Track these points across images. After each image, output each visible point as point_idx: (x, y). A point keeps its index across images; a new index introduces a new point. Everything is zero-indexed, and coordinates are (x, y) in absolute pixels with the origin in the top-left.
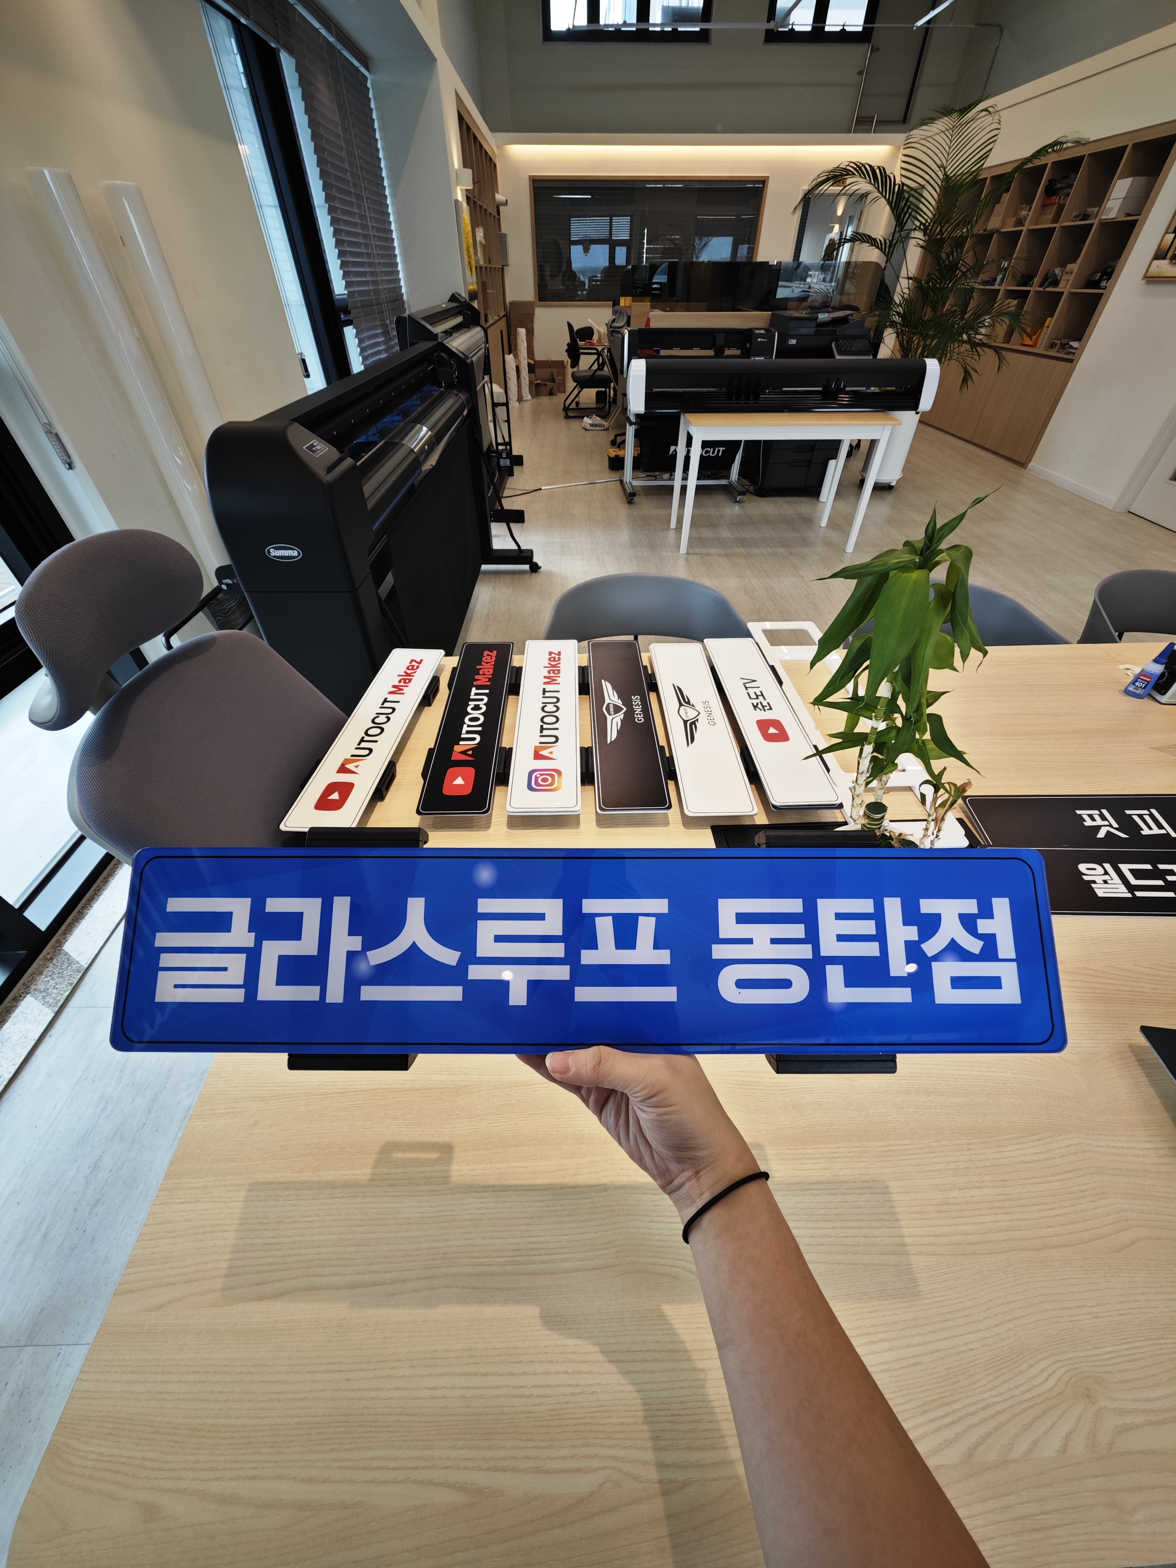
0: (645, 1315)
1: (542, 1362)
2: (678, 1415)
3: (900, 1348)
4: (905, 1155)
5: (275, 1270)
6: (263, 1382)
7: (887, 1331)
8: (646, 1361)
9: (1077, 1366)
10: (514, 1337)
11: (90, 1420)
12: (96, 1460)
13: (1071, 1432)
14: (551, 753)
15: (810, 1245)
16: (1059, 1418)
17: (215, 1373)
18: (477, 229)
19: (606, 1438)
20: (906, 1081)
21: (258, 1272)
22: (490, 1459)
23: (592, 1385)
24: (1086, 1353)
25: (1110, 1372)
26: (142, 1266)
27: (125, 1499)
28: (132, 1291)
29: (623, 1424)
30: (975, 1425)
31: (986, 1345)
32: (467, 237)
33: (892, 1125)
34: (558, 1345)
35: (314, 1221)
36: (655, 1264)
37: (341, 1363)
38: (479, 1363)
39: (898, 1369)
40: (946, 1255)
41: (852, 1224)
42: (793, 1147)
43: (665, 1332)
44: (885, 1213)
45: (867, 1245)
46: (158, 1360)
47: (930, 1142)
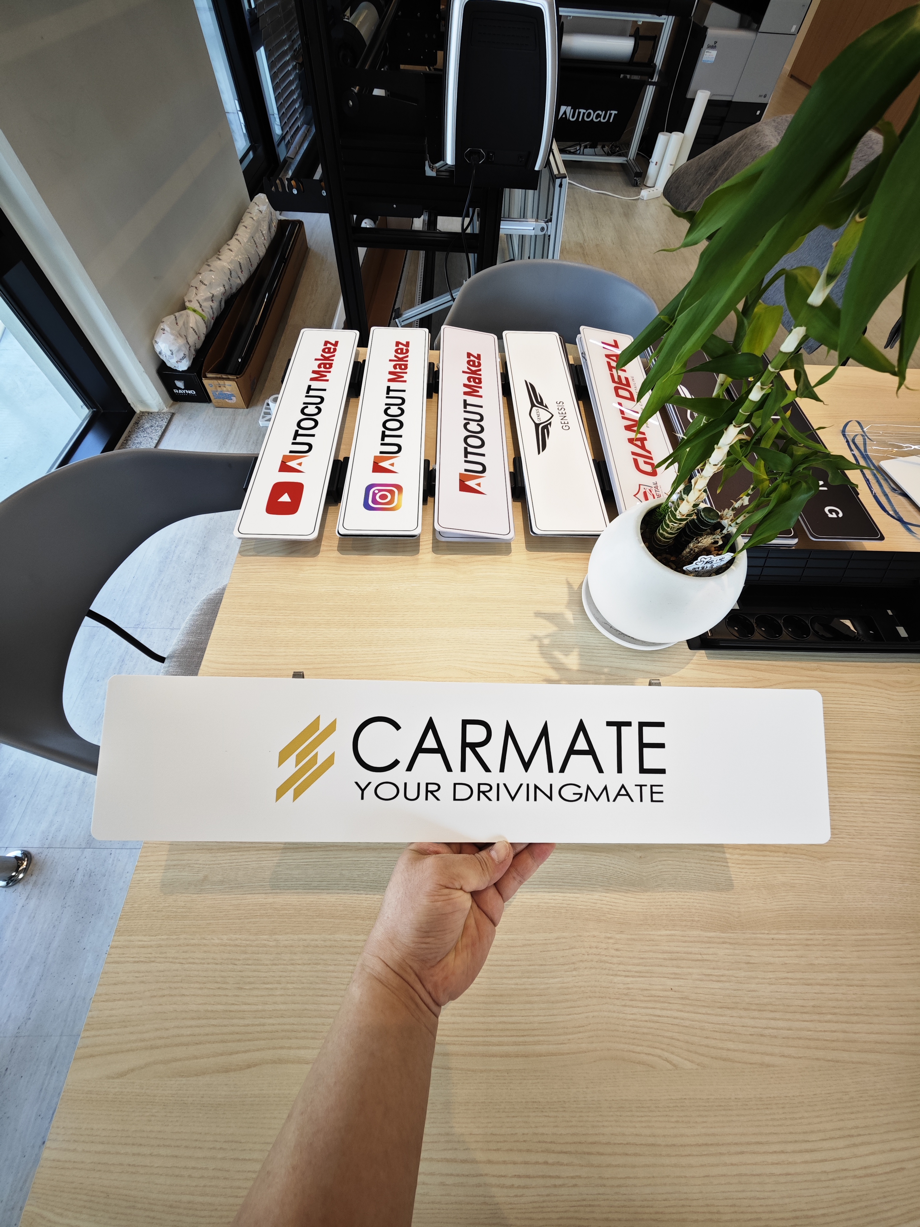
0: (623, 1106)
1: (520, 1151)
2: (662, 1213)
3: (884, 1152)
4: (881, 946)
5: (239, 1041)
6: (238, 1159)
7: (869, 1134)
8: (627, 1154)
11: (63, 1191)
15: (788, 1038)
17: (186, 1147)
20: (880, 865)
23: (572, 1177)
26: (100, 1029)
28: (92, 1056)
33: (867, 912)
34: (537, 1134)
35: (276, 989)
36: (630, 1051)
38: (456, 1149)
39: (882, 1174)
41: (829, 1017)
42: (767, 932)
43: (644, 1125)
44: (863, 1007)
45: (846, 1041)
46: (127, 1131)
47: (907, 933)
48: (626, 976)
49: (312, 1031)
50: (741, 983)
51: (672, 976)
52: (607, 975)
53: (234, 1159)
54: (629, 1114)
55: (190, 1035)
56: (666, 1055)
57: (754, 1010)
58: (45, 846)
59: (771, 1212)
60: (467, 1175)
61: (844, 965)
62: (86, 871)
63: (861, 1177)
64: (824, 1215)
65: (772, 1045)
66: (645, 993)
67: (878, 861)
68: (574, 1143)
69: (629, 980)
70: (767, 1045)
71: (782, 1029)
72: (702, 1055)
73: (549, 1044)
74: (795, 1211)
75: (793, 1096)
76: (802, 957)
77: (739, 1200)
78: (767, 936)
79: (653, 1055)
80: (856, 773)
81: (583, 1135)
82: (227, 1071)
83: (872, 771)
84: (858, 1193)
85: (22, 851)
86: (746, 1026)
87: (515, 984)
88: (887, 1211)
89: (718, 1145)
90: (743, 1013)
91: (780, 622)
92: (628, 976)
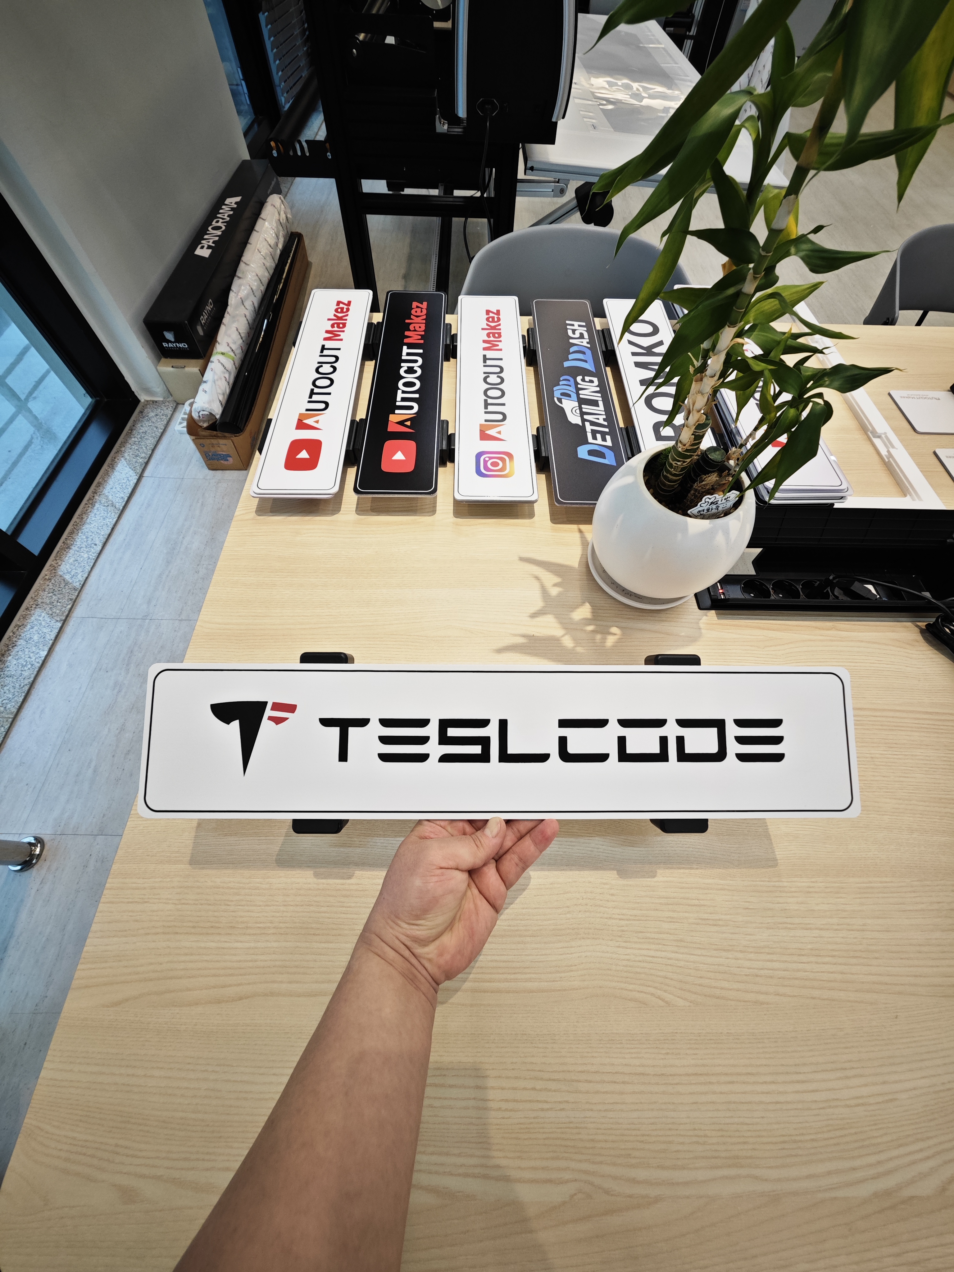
0: (613, 1038)
1: (508, 1078)
2: (648, 1135)
3: (876, 1084)
4: (885, 893)
5: (233, 975)
7: (863, 1067)
8: (615, 1082)
10: (479, 1052)
11: (60, 1107)
12: (71, 1144)
14: (499, 433)
15: (784, 978)
17: (179, 1069)
19: (576, 1153)
20: (888, 817)
21: (214, 976)
22: (461, 1166)
23: (560, 1102)
26: (95, 962)
27: (103, 1181)
28: (87, 987)
29: (593, 1140)
33: (872, 861)
34: (525, 1063)
35: (269, 928)
36: (622, 989)
38: (445, 1075)
39: (873, 1104)
40: (926, 996)
41: (827, 959)
42: (767, 879)
43: (633, 1056)
44: (863, 950)
45: (844, 982)
46: (122, 1054)
47: (913, 881)
48: (620, 920)
49: (304, 967)
50: (738, 927)
51: (667, 920)
52: (601, 918)
54: (619, 1046)
55: (182, 970)
56: (659, 993)
57: (751, 952)
58: (58, 833)
59: (759, 1136)
60: (455, 1099)
61: (845, 911)
62: (98, 856)
63: (851, 1106)
64: (813, 1140)
65: (766, 985)
66: (640, 935)
67: (886, 813)
68: (563, 1071)
69: (623, 923)
70: (762, 984)
71: (778, 970)
72: (695, 993)
73: (541, 982)
74: (783, 1136)
75: (787, 1031)
76: (802, 903)
77: (726, 1125)
79: (645, 993)
80: (868, 729)
81: (572, 1064)
82: (219, 1002)
83: (884, 727)
84: (848, 1121)
85: (34, 837)
86: (741, 967)
87: (509, 926)
88: (877, 1137)
89: (707, 1075)
90: (740, 955)
91: (798, 587)
92: (622, 919)
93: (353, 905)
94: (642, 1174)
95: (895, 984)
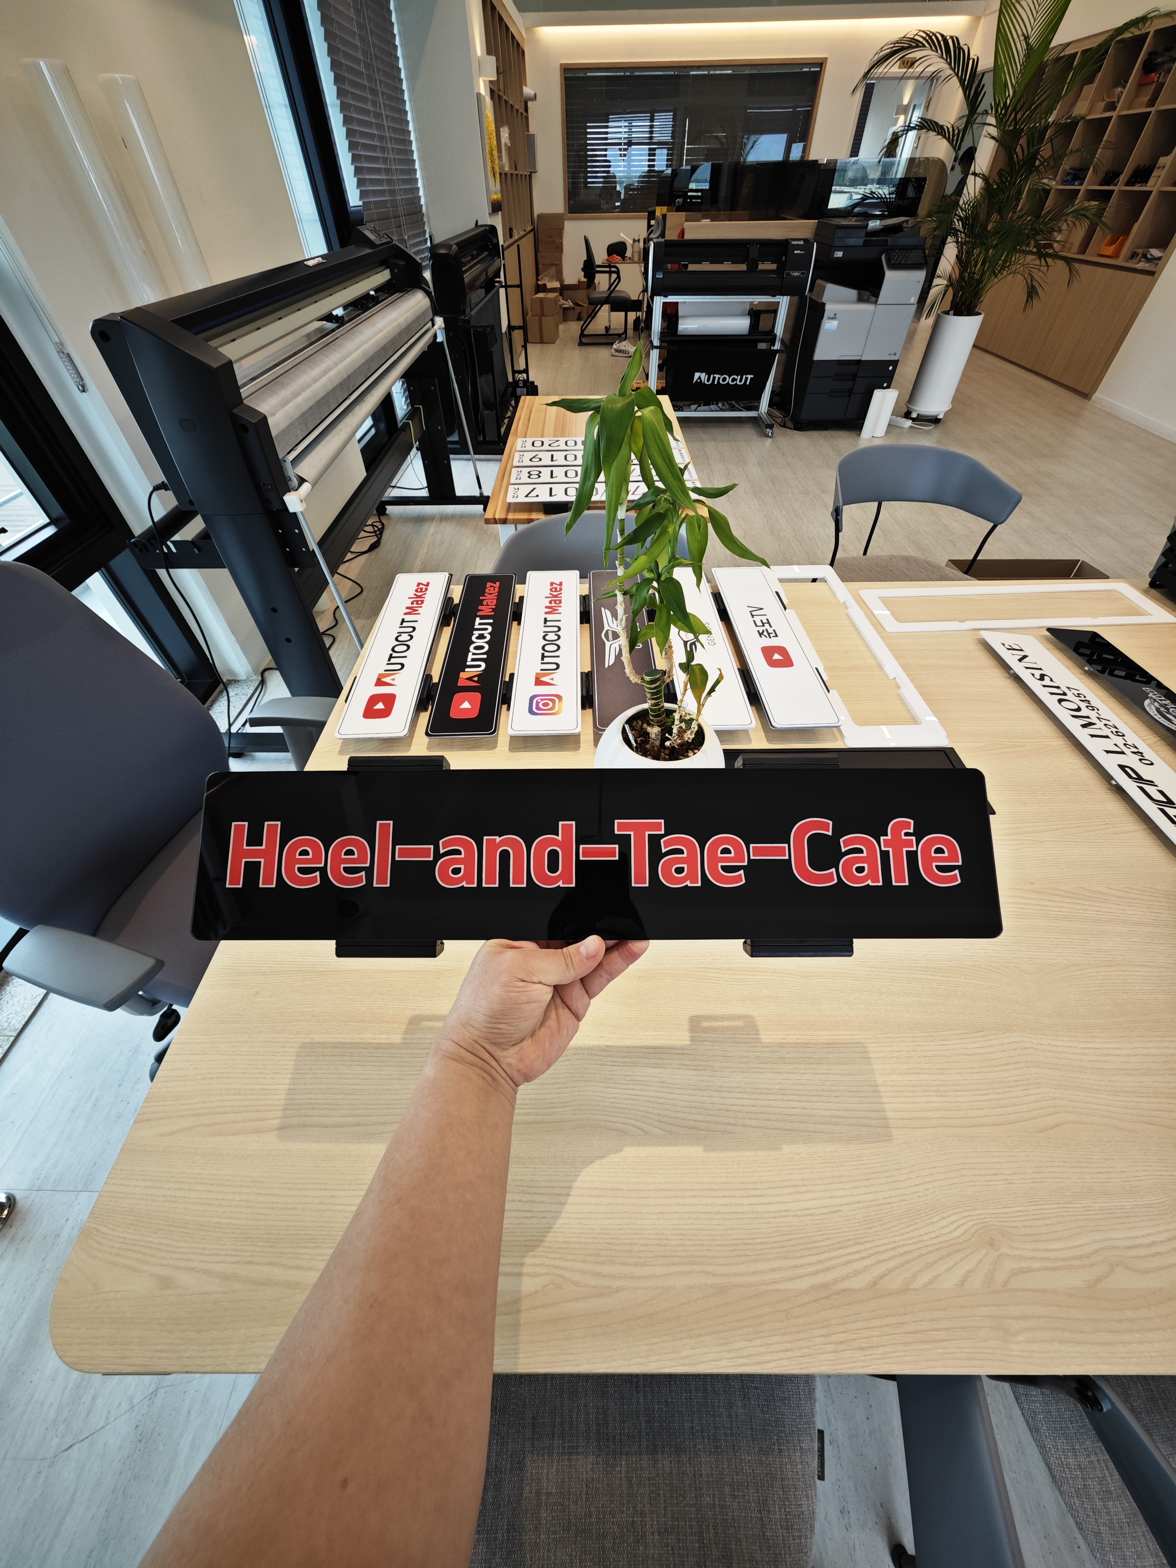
2: (616, 1238)
3: (824, 1198)
5: (272, 1110)
6: (260, 1194)
7: (814, 1185)
9: (985, 1220)
11: (116, 1213)
12: (121, 1242)
13: (971, 1271)
14: (552, 679)
15: (752, 1113)
16: (962, 1259)
17: (218, 1185)
18: (502, 129)
23: (542, 1212)
24: (995, 1211)
25: (1016, 1227)
27: (145, 1272)
28: (150, 1120)
29: (567, 1242)
30: (883, 1261)
31: (905, 1200)
32: (490, 138)
33: (842, 1018)
35: (307, 1073)
37: (326, 1184)
39: (820, 1214)
40: (878, 1127)
41: (792, 1097)
44: (825, 1090)
46: (172, 1172)
48: (612, 1066)
49: (334, 1104)
51: (655, 1066)
52: (596, 1065)
53: (257, 1194)
56: (639, 1124)
57: (725, 1092)
59: (714, 1240)
63: (800, 1216)
64: (763, 1243)
65: (736, 1118)
66: (628, 1078)
70: (731, 1117)
71: (748, 1106)
74: (736, 1239)
77: (686, 1231)
78: (745, 1036)
79: (627, 1124)
82: (258, 1132)
84: (796, 1228)
86: (715, 1104)
88: (819, 1241)
89: (674, 1190)
90: (715, 1094)
93: (381, 1055)
94: (606, 1269)
95: (851, 1118)
